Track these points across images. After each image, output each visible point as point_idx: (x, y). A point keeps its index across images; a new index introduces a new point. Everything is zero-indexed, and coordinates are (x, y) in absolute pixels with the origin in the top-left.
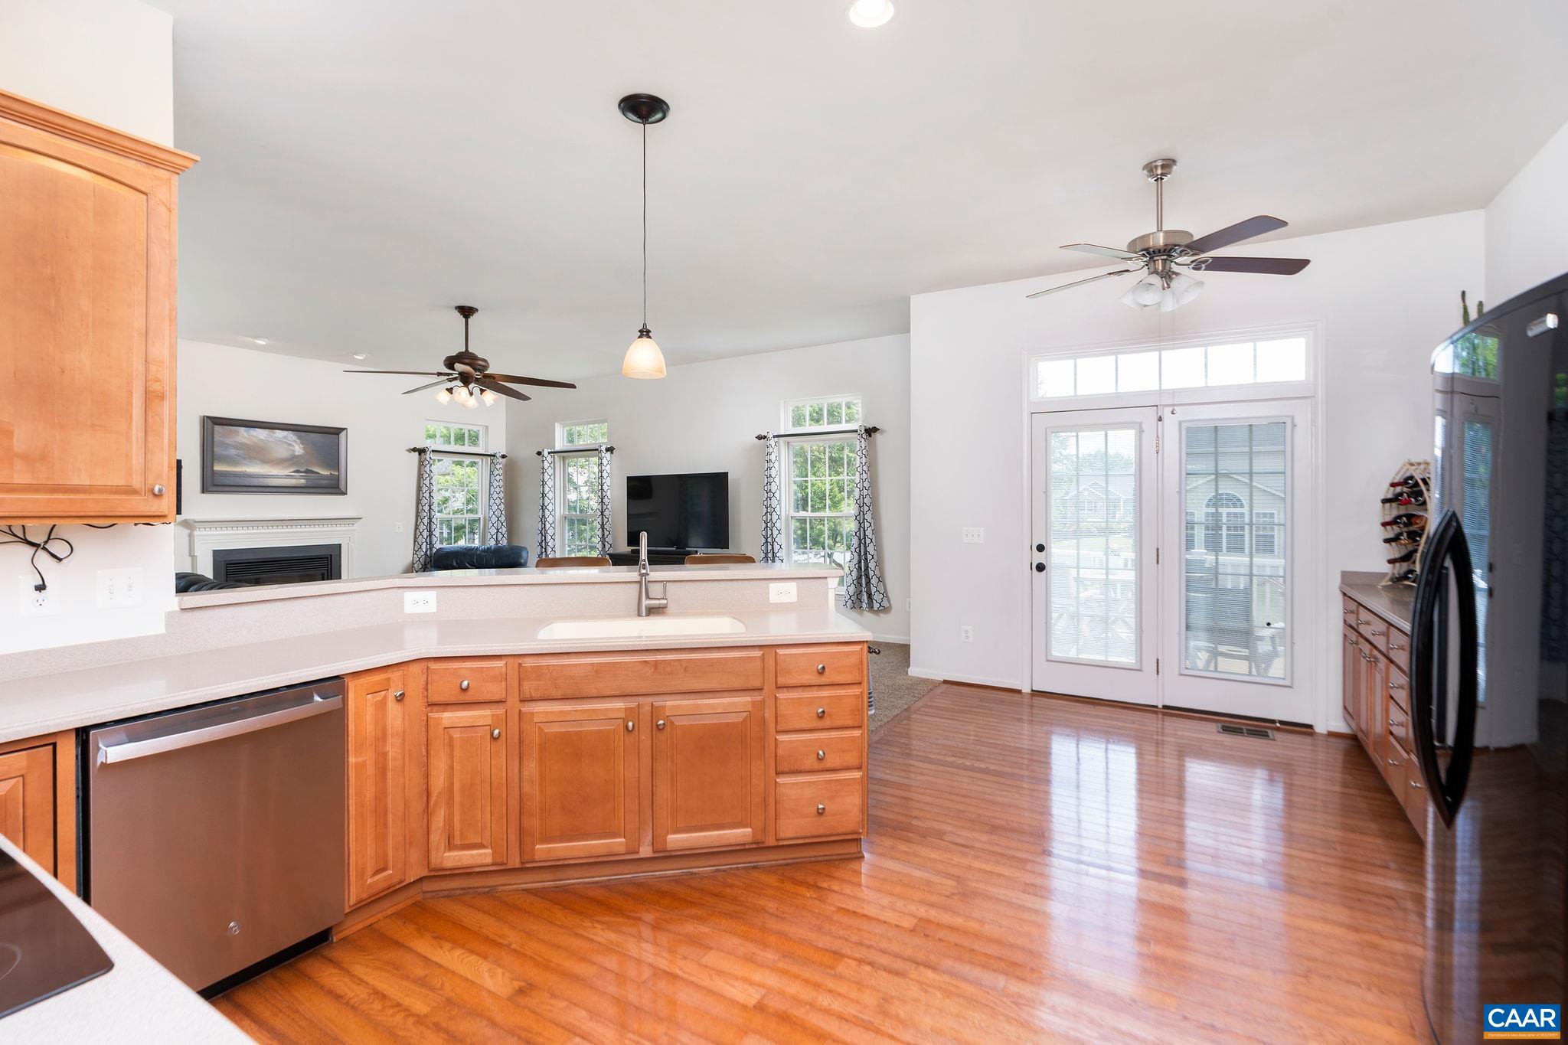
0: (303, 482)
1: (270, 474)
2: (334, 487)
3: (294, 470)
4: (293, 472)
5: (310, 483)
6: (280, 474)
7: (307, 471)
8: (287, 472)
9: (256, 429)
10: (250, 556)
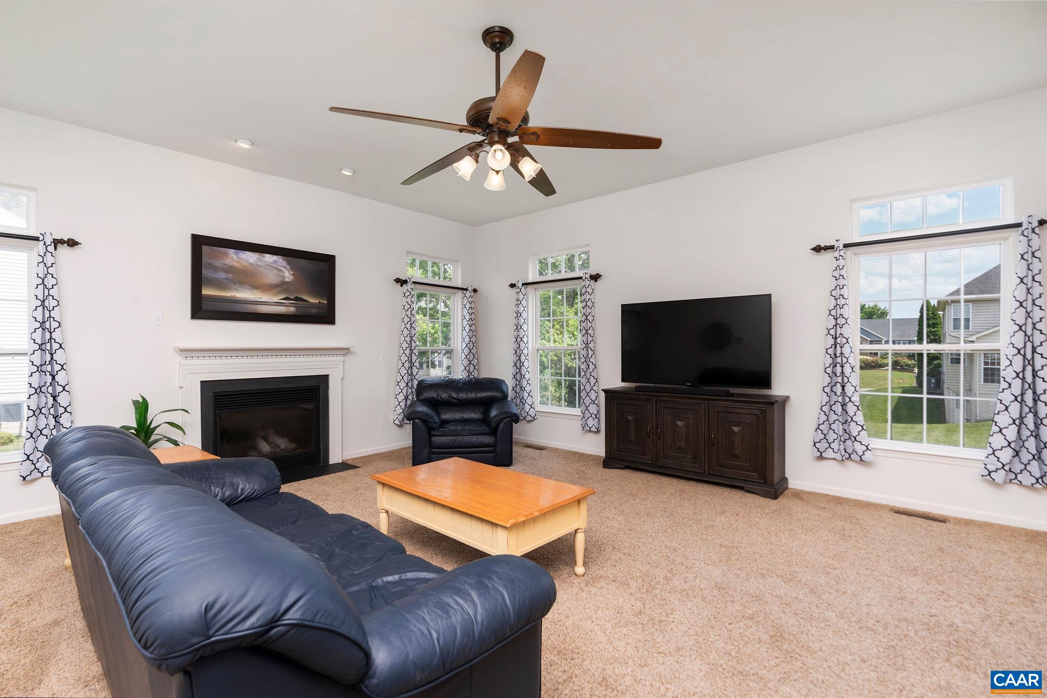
1: (260, 300)
2: (326, 316)
3: (284, 297)
4: (283, 299)
5: (300, 312)
6: (270, 301)
7: (297, 299)
8: (276, 299)
9: (246, 252)
10: (239, 388)
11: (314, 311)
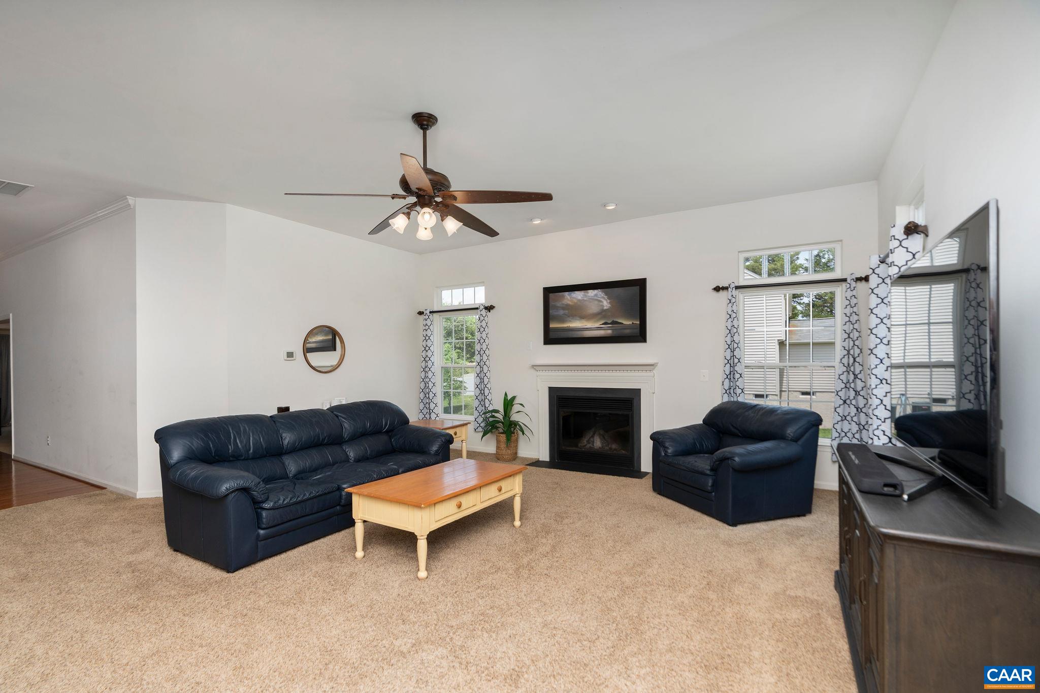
0: (609, 332)
1: (586, 327)
2: (639, 335)
3: (603, 322)
4: (603, 324)
5: (616, 333)
6: (592, 327)
7: (614, 323)
8: (597, 325)
9: (576, 292)
10: (572, 394)
11: (627, 331)
